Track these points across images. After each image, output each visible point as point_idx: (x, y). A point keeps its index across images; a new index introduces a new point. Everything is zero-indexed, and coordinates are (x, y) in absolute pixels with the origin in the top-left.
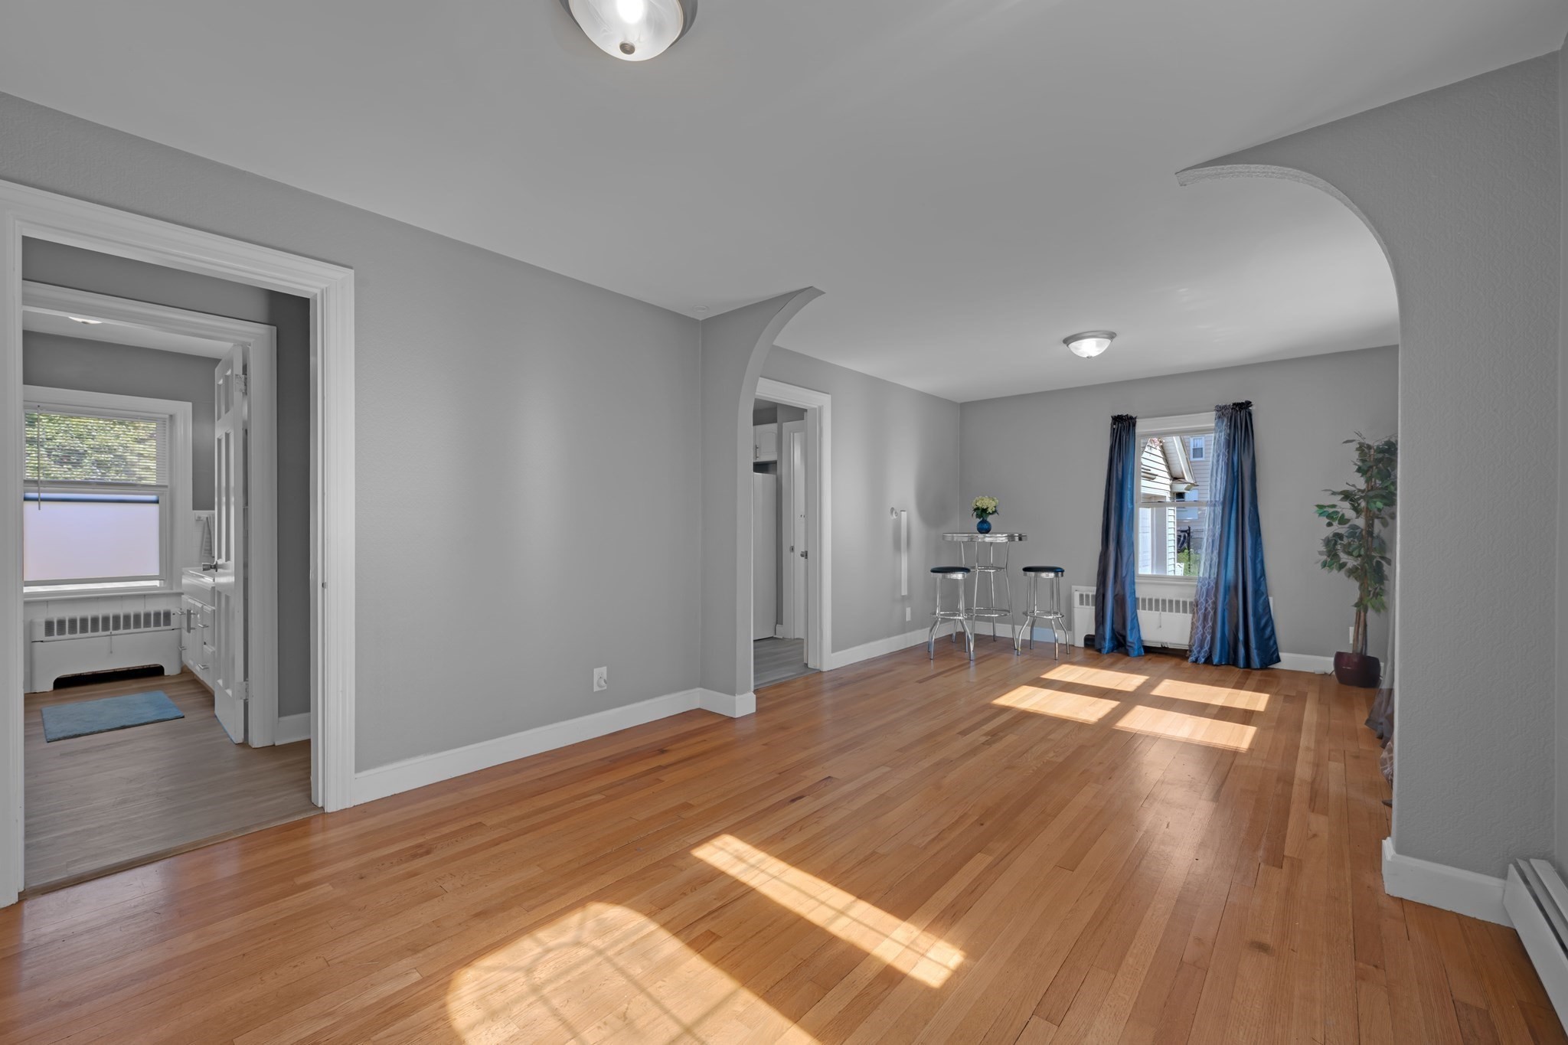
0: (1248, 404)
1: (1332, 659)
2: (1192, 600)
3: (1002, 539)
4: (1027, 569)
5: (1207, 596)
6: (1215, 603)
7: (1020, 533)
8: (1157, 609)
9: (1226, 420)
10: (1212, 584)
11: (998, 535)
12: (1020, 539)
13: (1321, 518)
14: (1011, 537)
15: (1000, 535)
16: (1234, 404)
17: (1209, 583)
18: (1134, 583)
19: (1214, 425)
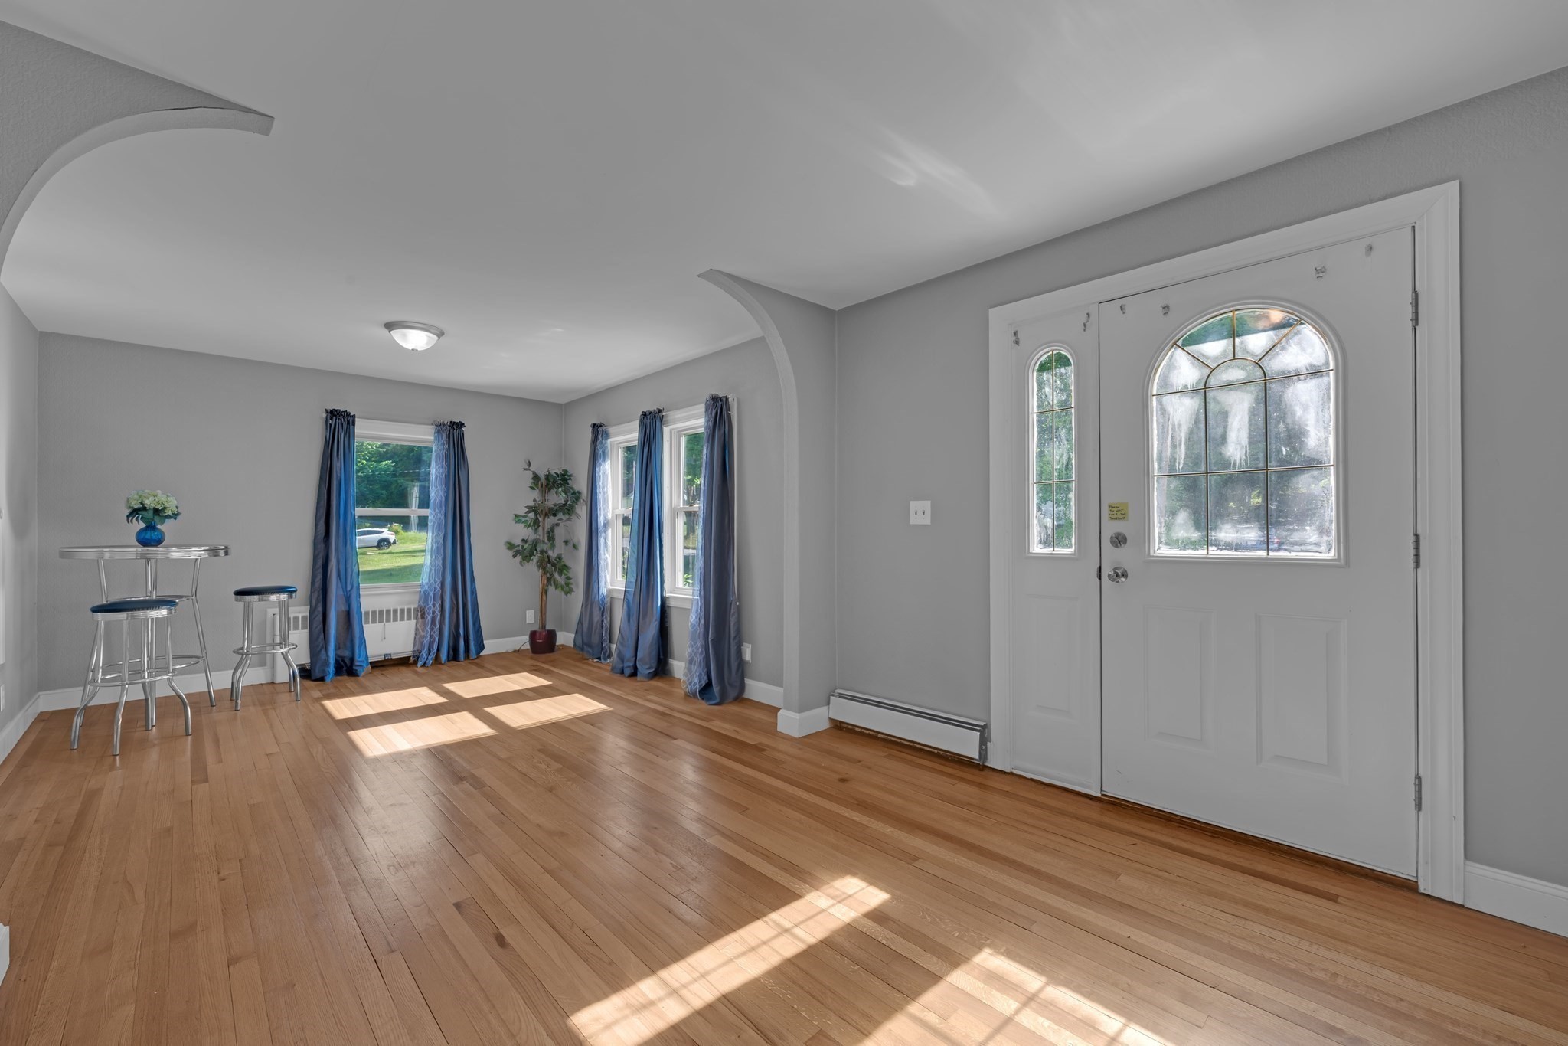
0: (460, 425)
1: (527, 638)
2: (416, 606)
3: (197, 553)
4: (240, 593)
5: (434, 600)
6: (442, 606)
7: (226, 544)
8: (381, 621)
9: (444, 435)
10: (438, 588)
11: (194, 549)
12: (226, 553)
13: (518, 525)
14: (214, 552)
15: (197, 549)
16: (451, 422)
17: (435, 588)
18: (359, 595)
19: (433, 438)
